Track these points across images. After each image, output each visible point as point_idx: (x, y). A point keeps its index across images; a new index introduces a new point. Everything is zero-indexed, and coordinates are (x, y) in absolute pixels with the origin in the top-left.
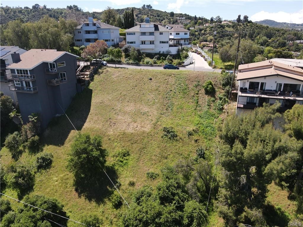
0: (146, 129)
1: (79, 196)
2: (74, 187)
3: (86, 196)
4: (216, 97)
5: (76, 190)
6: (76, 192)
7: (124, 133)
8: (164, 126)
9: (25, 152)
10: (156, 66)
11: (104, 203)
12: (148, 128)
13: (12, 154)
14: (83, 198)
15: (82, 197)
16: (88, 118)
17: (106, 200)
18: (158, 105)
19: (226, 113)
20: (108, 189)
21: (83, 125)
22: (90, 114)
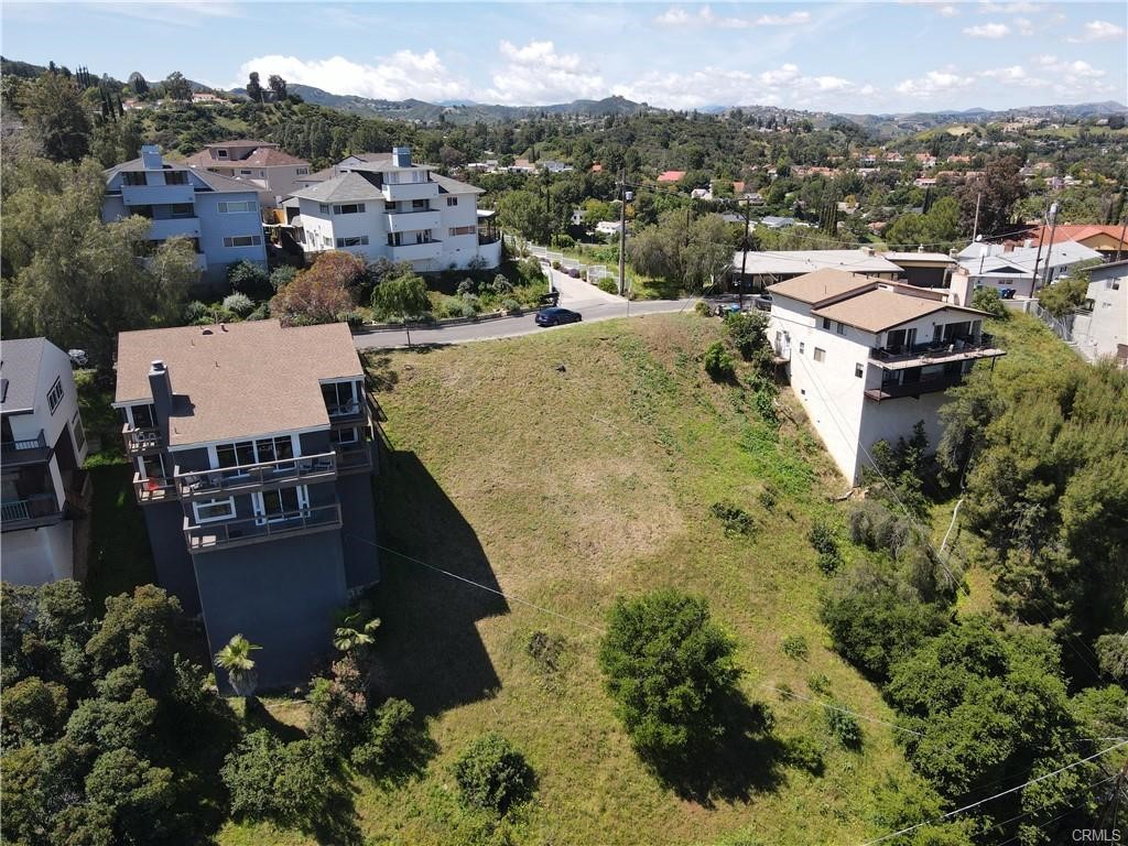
0: (676, 530)
1: (705, 807)
2: (671, 792)
3: (723, 794)
4: (742, 383)
5: (684, 795)
6: (689, 801)
7: (642, 565)
8: (710, 503)
9: (358, 791)
10: (486, 318)
11: (781, 780)
12: (678, 526)
13: (306, 831)
14: (721, 804)
15: (715, 803)
16: (490, 560)
17: (780, 769)
18: (640, 446)
19: (790, 422)
20: (753, 740)
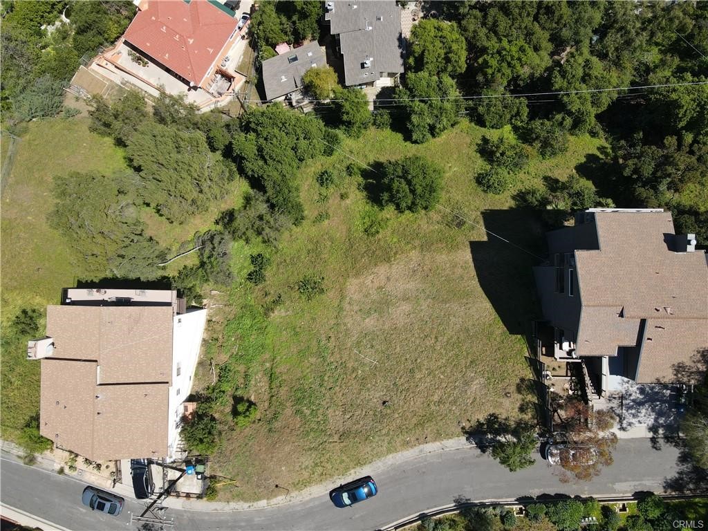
4: (231, 399)
11: (370, 165)
17: (368, 168)
21: (472, 252)
22: (476, 277)
